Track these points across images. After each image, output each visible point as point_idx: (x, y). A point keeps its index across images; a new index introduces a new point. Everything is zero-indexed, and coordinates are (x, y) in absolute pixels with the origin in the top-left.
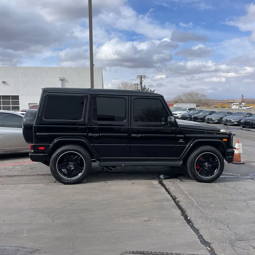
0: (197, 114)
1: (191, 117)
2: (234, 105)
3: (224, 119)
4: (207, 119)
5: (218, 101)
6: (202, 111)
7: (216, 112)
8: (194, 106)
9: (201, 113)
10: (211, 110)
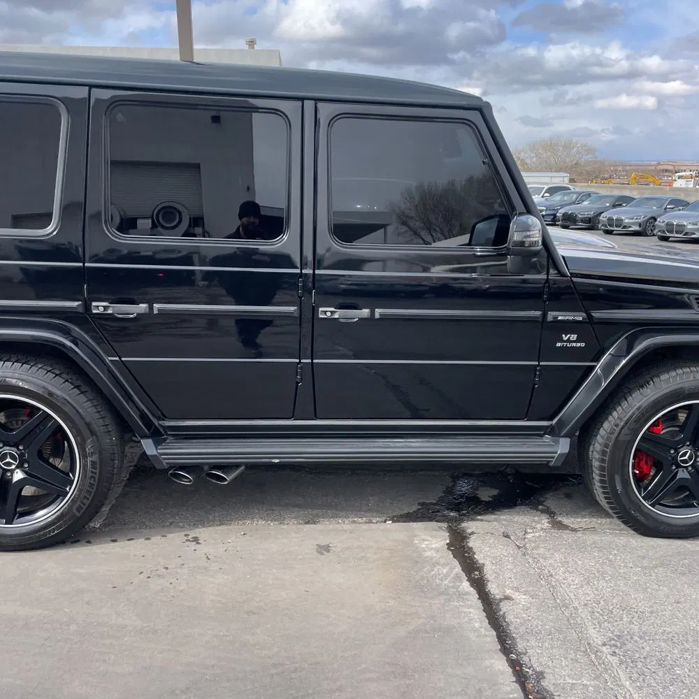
0: (574, 203)
1: (555, 215)
2: (680, 177)
3: (661, 222)
4: (605, 219)
5: (628, 168)
6: (589, 195)
7: (634, 199)
8: (562, 179)
9: (586, 203)
10: (617, 193)
